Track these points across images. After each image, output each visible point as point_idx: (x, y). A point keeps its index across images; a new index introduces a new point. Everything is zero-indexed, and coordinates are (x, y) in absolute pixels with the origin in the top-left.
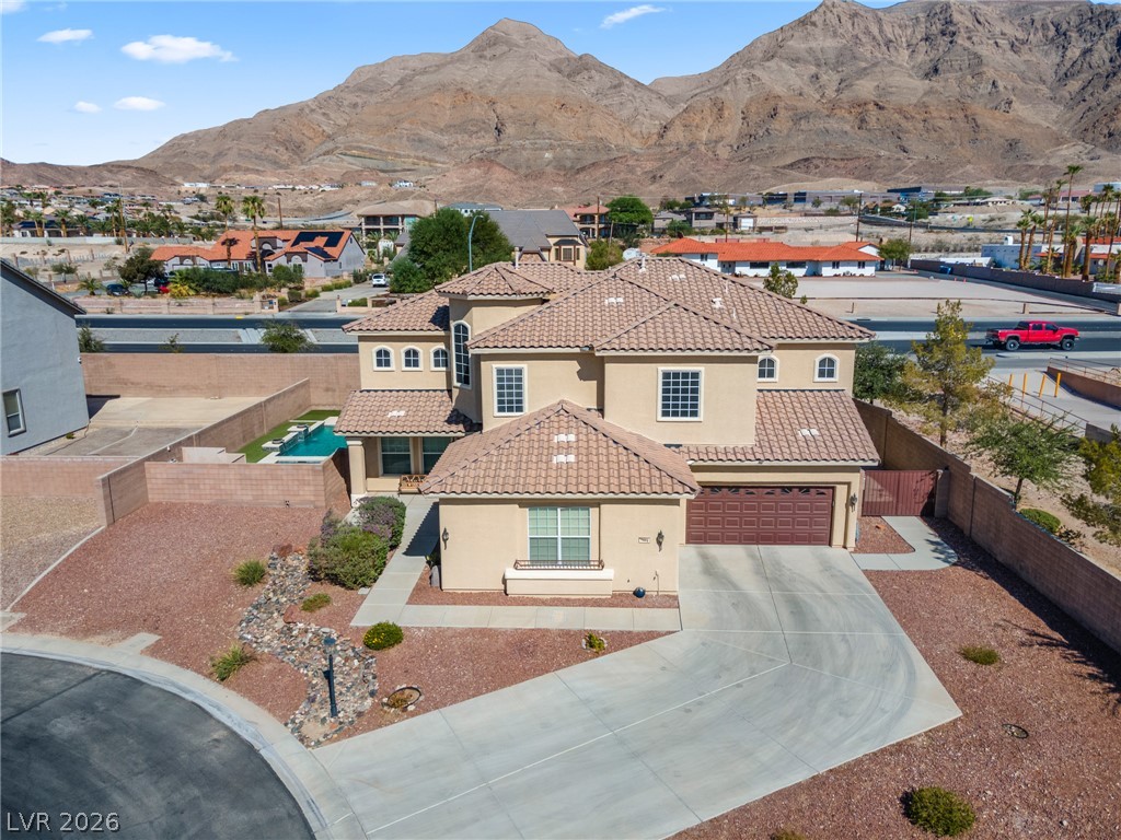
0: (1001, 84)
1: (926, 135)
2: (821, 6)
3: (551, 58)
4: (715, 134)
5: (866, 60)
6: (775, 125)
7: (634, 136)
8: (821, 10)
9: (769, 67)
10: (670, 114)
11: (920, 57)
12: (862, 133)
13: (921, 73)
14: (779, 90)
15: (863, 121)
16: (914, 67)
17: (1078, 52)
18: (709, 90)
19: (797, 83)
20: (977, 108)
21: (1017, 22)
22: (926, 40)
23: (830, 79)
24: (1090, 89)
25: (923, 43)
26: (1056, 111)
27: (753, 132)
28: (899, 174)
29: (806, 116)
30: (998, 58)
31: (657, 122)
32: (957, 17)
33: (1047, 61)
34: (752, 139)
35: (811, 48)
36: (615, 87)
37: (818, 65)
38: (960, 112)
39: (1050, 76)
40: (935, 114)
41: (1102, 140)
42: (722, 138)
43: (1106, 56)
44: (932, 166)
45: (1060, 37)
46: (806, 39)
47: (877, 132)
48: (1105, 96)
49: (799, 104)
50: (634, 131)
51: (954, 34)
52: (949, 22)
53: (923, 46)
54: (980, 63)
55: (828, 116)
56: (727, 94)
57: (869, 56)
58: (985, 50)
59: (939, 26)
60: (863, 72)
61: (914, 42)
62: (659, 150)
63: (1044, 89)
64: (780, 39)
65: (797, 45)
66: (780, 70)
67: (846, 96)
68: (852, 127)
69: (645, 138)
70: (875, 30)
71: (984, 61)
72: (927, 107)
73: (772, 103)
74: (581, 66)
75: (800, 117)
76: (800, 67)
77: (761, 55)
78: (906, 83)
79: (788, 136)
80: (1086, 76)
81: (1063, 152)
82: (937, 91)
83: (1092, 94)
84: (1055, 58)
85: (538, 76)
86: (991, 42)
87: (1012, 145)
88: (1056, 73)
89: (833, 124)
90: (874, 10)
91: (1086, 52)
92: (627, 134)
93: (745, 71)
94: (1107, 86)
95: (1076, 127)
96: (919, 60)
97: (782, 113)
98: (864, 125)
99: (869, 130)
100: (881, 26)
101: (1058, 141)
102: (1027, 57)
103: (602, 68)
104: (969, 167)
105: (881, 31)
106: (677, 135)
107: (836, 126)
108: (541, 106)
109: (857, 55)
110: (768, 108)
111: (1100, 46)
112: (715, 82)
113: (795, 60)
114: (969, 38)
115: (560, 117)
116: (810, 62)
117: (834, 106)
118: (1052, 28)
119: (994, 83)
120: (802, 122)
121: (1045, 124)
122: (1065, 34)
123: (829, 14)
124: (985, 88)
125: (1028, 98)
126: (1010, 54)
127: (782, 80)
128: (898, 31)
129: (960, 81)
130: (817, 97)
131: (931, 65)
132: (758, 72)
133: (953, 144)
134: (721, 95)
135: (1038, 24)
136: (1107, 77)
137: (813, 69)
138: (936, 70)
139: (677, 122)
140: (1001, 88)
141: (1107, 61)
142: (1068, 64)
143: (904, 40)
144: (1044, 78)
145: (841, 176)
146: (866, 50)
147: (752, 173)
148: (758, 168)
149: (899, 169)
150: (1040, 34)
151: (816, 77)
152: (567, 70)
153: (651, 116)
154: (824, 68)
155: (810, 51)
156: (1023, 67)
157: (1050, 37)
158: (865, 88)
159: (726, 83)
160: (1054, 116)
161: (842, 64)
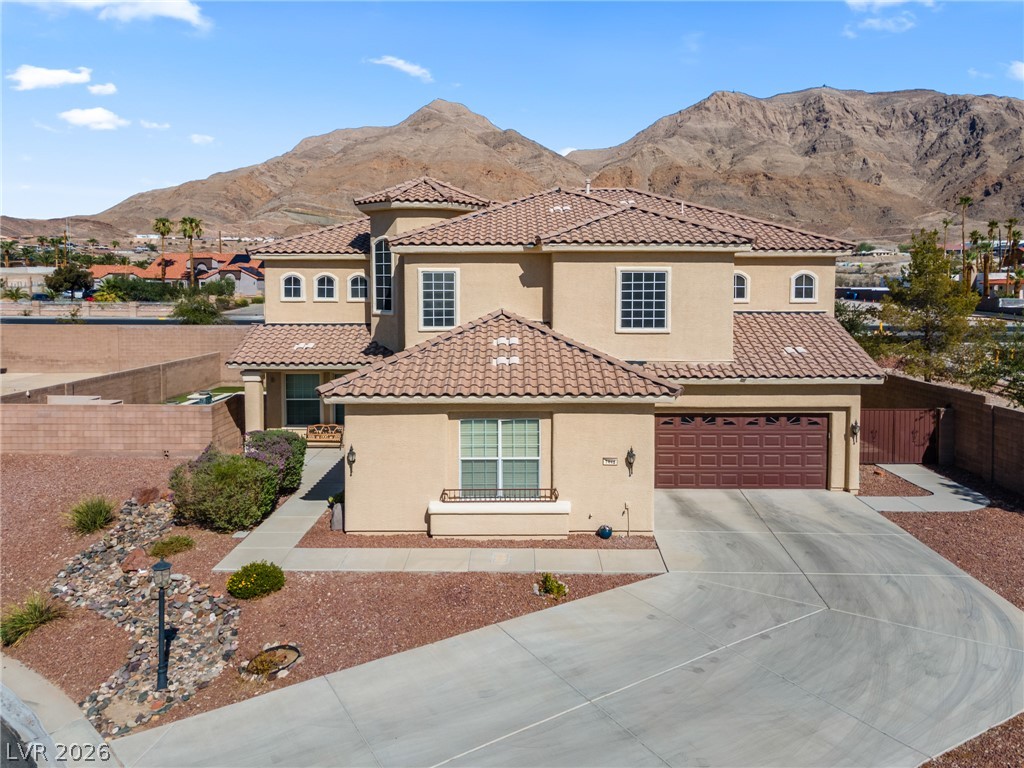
0: (870, 162)
1: (810, 202)
2: (712, 95)
3: (480, 131)
5: (754, 139)
6: (677, 191)
8: (713, 98)
9: (671, 143)
11: (800, 139)
12: (755, 199)
13: (802, 151)
14: (681, 161)
15: (754, 189)
16: (795, 146)
17: (935, 136)
18: (619, 161)
19: (696, 157)
20: (852, 180)
21: (880, 112)
22: (804, 124)
23: (724, 154)
24: (948, 167)
25: (801, 127)
26: (920, 185)
29: (705, 184)
30: (866, 141)
32: (828, 107)
33: (909, 144)
35: (706, 129)
36: (536, 157)
37: (713, 143)
38: (837, 183)
39: (912, 156)
40: (816, 185)
43: (961, 138)
45: (919, 123)
46: (701, 120)
47: (768, 199)
48: (963, 172)
49: (699, 174)
51: (827, 120)
52: (822, 111)
53: (802, 130)
54: (851, 144)
55: (725, 184)
56: (634, 164)
57: (756, 136)
58: (855, 134)
59: (814, 114)
60: (752, 149)
61: (794, 126)
63: (908, 167)
64: (679, 121)
65: (693, 125)
66: (680, 145)
67: (738, 168)
68: (746, 194)
70: (760, 115)
71: (855, 143)
72: (809, 178)
73: (675, 172)
74: (507, 139)
75: (700, 185)
76: (698, 144)
77: (663, 133)
78: (788, 158)
80: (944, 155)
81: (929, 219)
82: (816, 166)
83: (950, 171)
84: (915, 140)
85: (468, 147)
86: (859, 127)
87: (885, 212)
88: (917, 153)
89: (729, 191)
90: (758, 99)
91: (942, 136)
93: (650, 145)
94: (964, 163)
95: (939, 198)
96: (799, 141)
97: (684, 181)
98: (756, 193)
100: (764, 112)
101: (924, 209)
102: (891, 140)
103: (524, 142)
104: (850, 229)
105: (765, 117)
107: (732, 192)
108: (470, 172)
109: (746, 135)
110: (672, 176)
111: (955, 130)
112: (624, 154)
113: (693, 138)
114: (840, 124)
115: (487, 182)
116: (706, 140)
117: (728, 176)
118: (911, 117)
119: (864, 161)
120: (702, 189)
121: (912, 195)
122: (923, 121)
123: (720, 102)
124: (857, 165)
125: (895, 173)
126: (876, 138)
127: (683, 153)
128: (779, 117)
129: (836, 159)
130: (714, 168)
131: (809, 145)
132: (662, 147)
133: (834, 210)
134: (630, 165)
135: (899, 113)
136: (963, 156)
137: (709, 146)
138: (814, 149)
140: (871, 165)
141: (962, 142)
142: (927, 146)
143: (785, 124)
144: (907, 157)
146: (753, 131)
150: (901, 121)
151: (712, 152)
152: (493, 142)
153: (568, 181)
154: (718, 145)
155: (706, 130)
156: (888, 148)
157: (910, 123)
158: (755, 162)
159: (634, 155)
160: (919, 189)
161: (734, 141)
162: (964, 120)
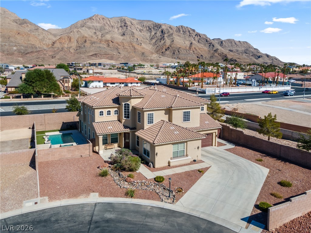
0: (138, 39)
1: (124, 50)
2: (95, 15)
3: (13, 18)
4: (69, 46)
6: (86, 44)
7: (44, 44)
9: (83, 29)
10: (55, 39)
11: (120, 31)
13: (121, 35)
14: (86, 35)
16: (119, 33)
17: (154, 34)
18: (66, 33)
19: (91, 34)
20: (134, 44)
21: (140, 25)
22: (121, 27)
23: (99, 34)
24: (157, 42)
26: (151, 46)
27: (80, 46)
28: (119, 59)
30: (137, 33)
31: (51, 41)
32: (127, 22)
33: (148, 35)
34: (80, 48)
35: (93, 25)
36: (36, 29)
37: (96, 30)
38: (131, 45)
39: (148, 38)
40: (125, 45)
41: (161, 54)
42: (71, 47)
43: (160, 35)
44: (127, 57)
45: (150, 30)
46: (92, 22)
47: (112, 48)
48: (160, 44)
49: (92, 40)
50: (44, 43)
51: (127, 26)
54: (134, 34)
55: (100, 43)
57: (108, 29)
58: (134, 31)
59: (124, 24)
60: (107, 33)
61: (118, 27)
62: (52, 49)
63: (148, 41)
64: (85, 22)
65: (89, 24)
66: (86, 30)
67: (103, 38)
68: (106, 46)
69: (48, 45)
70: (109, 23)
72: (123, 43)
73: (85, 39)
75: (93, 43)
76: (91, 30)
77: (80, 26)
78: (118, 38)
79: (90, 47)
80: (156, 39)
81: (154, 56)
82: (125, 39)
83: (158, 43)
84: (149, 34)
85: (9, 24)
87: (143, 53)
88: (150, 38)
90: (108, 18)
91: (155, 33)
92: (42, 44)
93: (76, 29)
94: (161, 41)
95: (155, 50)
97: (88, 41)
98: (109, 46)
99: (110, 48)
101: (152, 53)
102: (143, 33)
103: (31, 24)
104: (135, 58)
106: (57, 45)
107: (102, 46)
108: (11, 33)
109: (105, 28)
111: (158, 32)
112: (67, 31)
113: (90, 28)
114: (131, 28)
115: (18, 37)
116: (93, 29)
117: (101, 41)
118: (148, 28)
121: (149, 49)
123: (97, 18)
124: (135, 40)
125: (145, 43)
126: (140, 32)
127: (87, 33)
128: (114, 24)
129: (130, 38)
130: (96, 38)
131: (123, 33)
132: (80, 30)
133: (130, 52)
134: (70, 35)
135: (145, 26)
136: (160, 39)
139: (57, 41)
142: (152, 36)
143: (116, 26)
145: (105, 59)
146: (107, 27)
147: (82, 57)
148: (83, 56)
149: (119, 58)
150: (145, 28)
151: (95, 33)
152: (19, 23)
153: (49, 39)
156: (143, 36)
158: (108, 37)
159: (71, 32)
160: (151, 48)
161: (102, 30)
162: (160, 30)
